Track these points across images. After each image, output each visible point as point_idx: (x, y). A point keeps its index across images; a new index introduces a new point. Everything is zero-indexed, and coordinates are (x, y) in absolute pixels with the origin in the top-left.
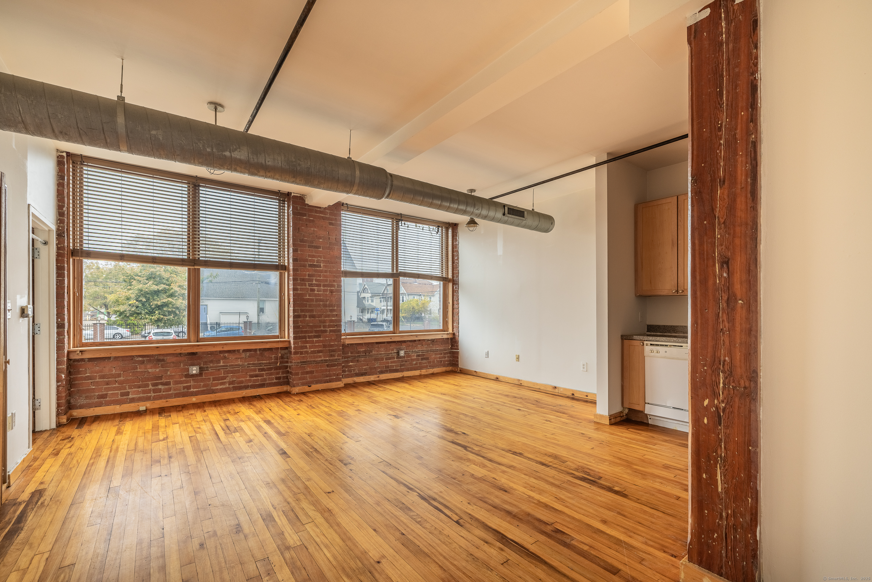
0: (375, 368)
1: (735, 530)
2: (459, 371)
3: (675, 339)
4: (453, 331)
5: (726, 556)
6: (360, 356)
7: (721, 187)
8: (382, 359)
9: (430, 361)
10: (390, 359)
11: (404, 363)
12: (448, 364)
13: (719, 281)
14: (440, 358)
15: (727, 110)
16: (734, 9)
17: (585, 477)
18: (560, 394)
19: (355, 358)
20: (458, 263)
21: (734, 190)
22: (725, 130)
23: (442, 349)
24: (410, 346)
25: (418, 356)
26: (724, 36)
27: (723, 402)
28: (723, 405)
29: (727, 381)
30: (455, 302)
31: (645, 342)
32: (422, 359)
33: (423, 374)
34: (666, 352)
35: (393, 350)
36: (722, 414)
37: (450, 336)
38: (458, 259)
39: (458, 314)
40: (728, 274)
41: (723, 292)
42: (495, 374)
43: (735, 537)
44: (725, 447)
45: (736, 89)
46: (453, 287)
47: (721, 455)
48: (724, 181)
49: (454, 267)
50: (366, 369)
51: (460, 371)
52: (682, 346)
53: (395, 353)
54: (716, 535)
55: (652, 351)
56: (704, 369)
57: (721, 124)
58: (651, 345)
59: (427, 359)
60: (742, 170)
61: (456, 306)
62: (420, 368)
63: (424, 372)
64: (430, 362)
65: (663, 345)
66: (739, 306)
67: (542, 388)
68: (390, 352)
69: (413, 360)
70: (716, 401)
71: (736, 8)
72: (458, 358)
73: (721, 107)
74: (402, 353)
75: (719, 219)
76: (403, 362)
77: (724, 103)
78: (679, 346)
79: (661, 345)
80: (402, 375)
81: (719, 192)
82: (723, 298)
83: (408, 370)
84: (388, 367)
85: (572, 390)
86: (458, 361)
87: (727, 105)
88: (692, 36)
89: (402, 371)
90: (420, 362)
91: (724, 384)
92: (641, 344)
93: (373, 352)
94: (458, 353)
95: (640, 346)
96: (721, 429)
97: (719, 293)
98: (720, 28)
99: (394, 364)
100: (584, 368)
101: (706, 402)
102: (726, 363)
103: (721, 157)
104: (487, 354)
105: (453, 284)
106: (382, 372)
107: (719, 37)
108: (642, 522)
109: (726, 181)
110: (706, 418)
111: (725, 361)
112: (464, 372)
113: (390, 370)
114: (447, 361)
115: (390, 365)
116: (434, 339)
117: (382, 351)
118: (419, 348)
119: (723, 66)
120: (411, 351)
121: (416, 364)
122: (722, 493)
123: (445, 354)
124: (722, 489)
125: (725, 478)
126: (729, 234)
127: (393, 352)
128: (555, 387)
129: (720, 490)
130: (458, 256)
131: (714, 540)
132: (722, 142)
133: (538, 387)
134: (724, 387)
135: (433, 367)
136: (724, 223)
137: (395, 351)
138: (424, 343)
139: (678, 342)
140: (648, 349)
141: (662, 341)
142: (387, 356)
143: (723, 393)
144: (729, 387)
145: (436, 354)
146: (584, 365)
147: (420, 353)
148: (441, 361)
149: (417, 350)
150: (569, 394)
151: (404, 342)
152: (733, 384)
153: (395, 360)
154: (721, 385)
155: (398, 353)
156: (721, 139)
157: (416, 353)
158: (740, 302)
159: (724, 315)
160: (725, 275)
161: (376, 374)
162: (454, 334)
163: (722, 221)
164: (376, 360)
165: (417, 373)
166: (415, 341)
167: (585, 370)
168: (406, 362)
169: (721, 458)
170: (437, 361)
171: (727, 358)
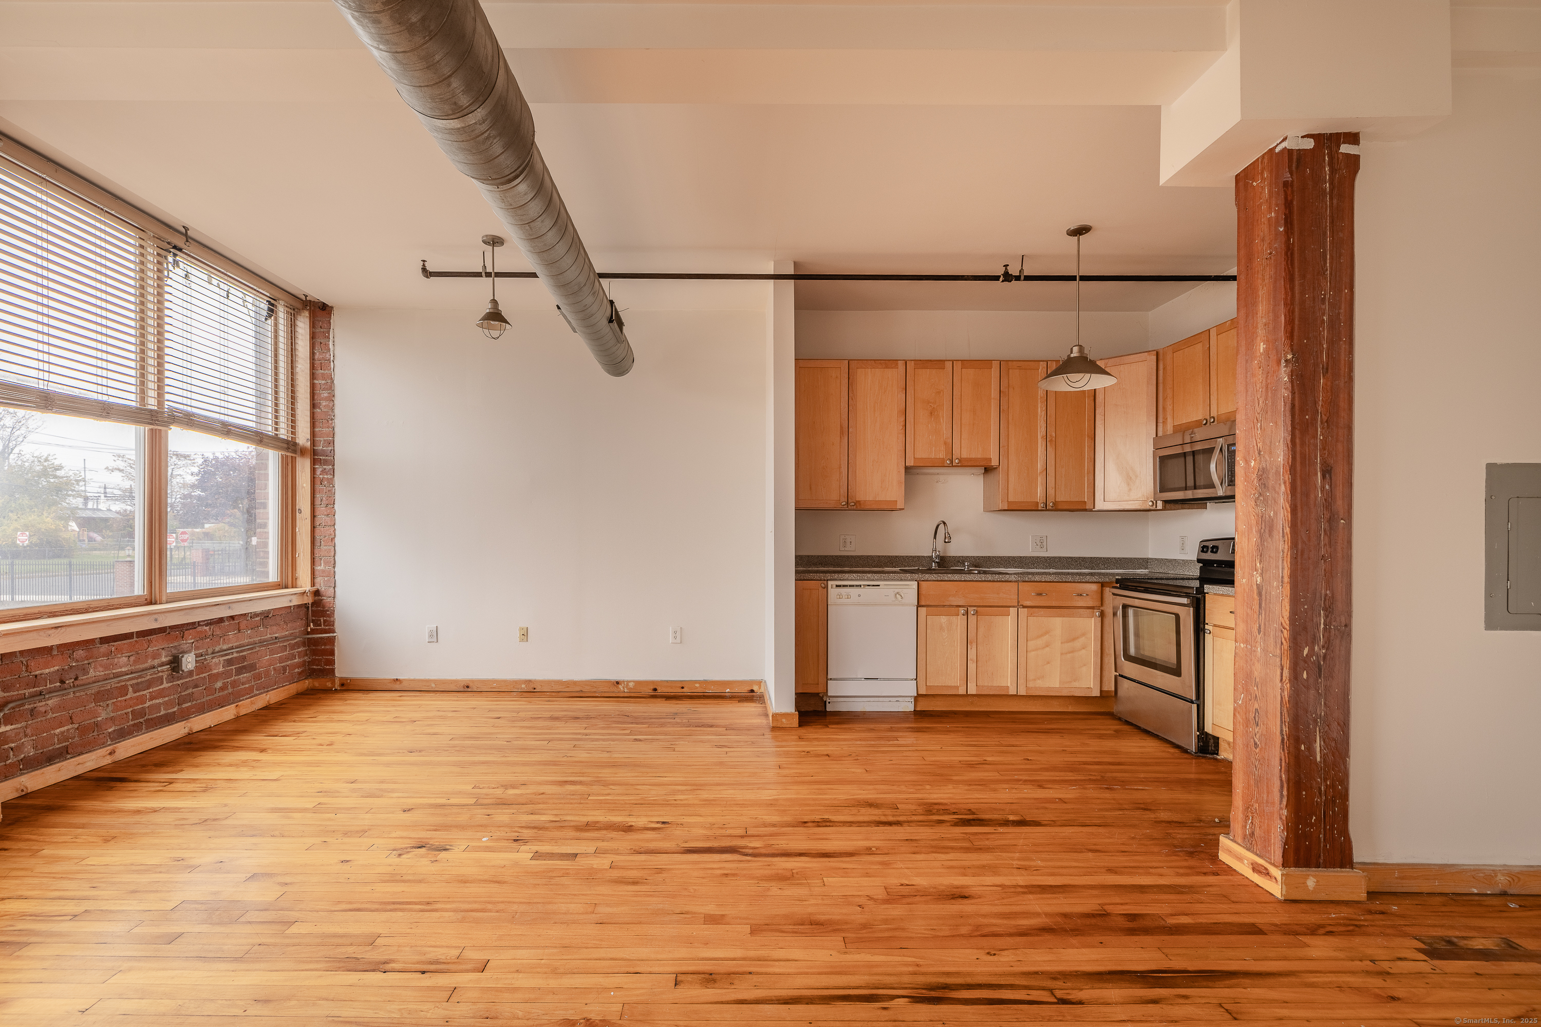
0: (97, 724)
1: (1334, 802)
2: (337, 686)
3: (869, 575)
4: (313, 584)
5: (1324, 840)
6: (40, 693)
7: (1323, 376)
8: (123, 691)
9: (259, 674)
10: (149, 684)
11: (190, 691)
12: (300, 673)
13: (1321, 494)
14: (281, 660)
15: (1330, 279)
16: (1338, 158)
17: (961, 819)
18: (632, 695)
19: (23, 705)
20: (333, 410)
21: (1337, 382)
22: (1328, 304)
23: (286, 636)
24: (206, 637)
25: (230, 662)
26: (1328, 184)
27: (1323, 647)
28: (1324, 651)
29: (1328, 620)
30: (321, 510)
31: (830, 583)
32: (240, 671)
33: (243, 712)
34: (859, 596)
35: (155, 656)
36: (1322, 663)
37: (309, 600)
38: (331, 398)
39: (333, 539)
40: (1331, 486)
41: (1325, 509)
42: (459, 678)
43: (1334, 811)
44: (1325, 703)
45: (1340, 257)
46: (313, 471)
47: (1321, 715)
48: (1327, 369)
49: (318, 416)
50: (64, 737)
51: (342, 685)
52: (879, 586)
53: (162, 665)
54: (1314, 818)
55: (840, 596)
56: (1304, 608)
57: (1325, 295)
58: (837, 586)
59: (252, 667)
60: (1345, 360)
61: (321, 518)
62: (234, 698)
63: (248, 706)
64: (258, 677)
65: (853, 586)
66: (1341, 526)
67: (586, 689)
68: (150, 662)
69: (214, 678)
70: (1316, 648)
71: (1341, 157)
72: (332, 653)
73: (1324, 274)
74: (189, 662)
75: (1321, 416)
76: (187, 689)
77: (1327, 270)
78: (874, 586)
79: (850, 586)
80: (187, 731)
81: (1322, 381)
82: (1326, 516)
83: (203, 709)
84: (142, 713)
85: (653, 682)
86: (332, 662)
87: (1331, 274)
88: (1294, 165)
89: (184, 716)
90: (235, 681)
91: (1325, 624)
92: (823, 585)
93: (92, 673)
94: (332, 641)
95: (820, 589)
96: (1321, 682)
97: (1321, 510)
98: (1324, 172)
99: (161, 701)
100: (675, 638)
101: (1306, 651)
102: (1327, 598)
103: (1324, 338)
104: (435, 636)
105: (314, 462)
106: (122, 735)
107: (1322, 185)
108: (1126, 850)
109: (1329, 370)
110: (1305, 672)
111: (1326, 595)
112: (350, 687)
113: (147, 721)
114: (298, 666)
115: (148, 704)
116: (269, 611)
117: (123, 663)
118: (233, 639)
119: (1326, 222)
120: (210, 651)
121: (222, 689)
122: (1320, 762)
123: (293, 647)
124: (1321, 757)
125: (1324, 742)
126: (1332, 437)
127: (156, 662)
128: (618, 683)
129: (1318, 759)
130: (331, 387)
131: (1311, 825)
132: (1325, 318)
133: (578, 689)
134: (1325, 629)
135: (265, 688)
136: (1327, 421)
137: (164, 659)
138: (243, 624)
139: (873, 580)
140: (833, 592)
141: (852, 580)
142: (140, 677)
143: (1323, 637)
144: (1330, 627)
145: (272, 652)
146: (675, 632)
147: (235, 655)
148: (284, 668)
149: (225, 647)
150: (648, 691)
151: (193, 625)
152: (1334, 623)
153: (166, 685)
154: (1322, 626)
155: (175, 663)
156: (1323, 314)
157: (222, 656)
158: (1342, 521)
159: (1326, 538)
160: (1327, 487)
161: (103, 745)
162: (317, 593)
163: (1325, 418)
164: (101, 697)
165: (227, 713)
166: (221, 620)
167: (678, 640)
168: (196, 686)
169: (1321, 719)
170: (274, 669)
171: (1328, 592)
